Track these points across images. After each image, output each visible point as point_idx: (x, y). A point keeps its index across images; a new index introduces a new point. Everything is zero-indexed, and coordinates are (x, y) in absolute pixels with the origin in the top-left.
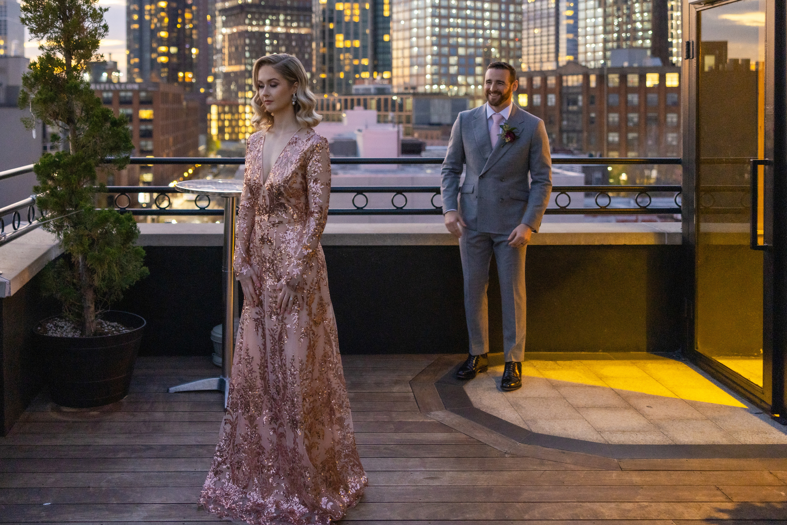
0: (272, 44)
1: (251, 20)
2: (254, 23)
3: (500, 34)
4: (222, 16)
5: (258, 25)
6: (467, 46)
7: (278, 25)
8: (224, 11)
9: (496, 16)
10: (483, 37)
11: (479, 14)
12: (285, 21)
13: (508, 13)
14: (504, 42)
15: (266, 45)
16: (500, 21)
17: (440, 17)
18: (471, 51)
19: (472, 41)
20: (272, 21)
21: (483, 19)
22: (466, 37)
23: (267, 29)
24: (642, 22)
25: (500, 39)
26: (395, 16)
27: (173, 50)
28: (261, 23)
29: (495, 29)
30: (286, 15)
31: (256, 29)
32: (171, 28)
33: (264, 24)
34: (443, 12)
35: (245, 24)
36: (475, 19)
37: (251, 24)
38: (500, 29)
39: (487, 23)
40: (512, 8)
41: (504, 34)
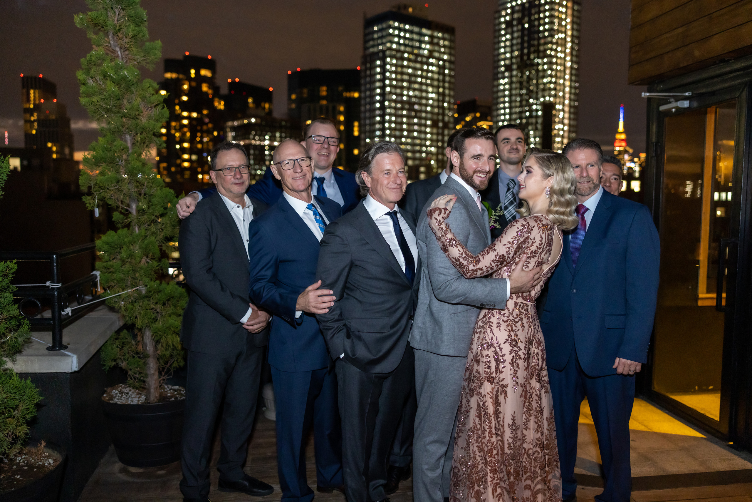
0: (270, 155)
1: (255, 136)
2: (257, 138)
3: (438, 151)
4: (232, 131)
5: (260, 140)
6: (414, 159)
7: (275, 140)
8: (234, 129)
9: (435, 137)
10: (425, 152)
11: (423, 136)
12: (281, 137)
13: (443, 135)
14: (440, 157)
15: (265, 155)
16: (438, 141)
17: (395, 137)
18: (417, 162)
19: (418, 155)
20: (270, 137)
21: (426, 139)
22: (414, 152)
23: (267, 143)
24: (535, 144)
25: (437, 154)
26: (363, 136)
27: (194, 157)
28: (262, 138)
29: (434, 147)
30: (281, 133)
31: (258, 143)
32: (192, 141)
33: (265, 140)
34: (398, 133)
35: (249, 139)
36: (421, 139)
37: (254, 139)
38: (437, 147)
39: (428, 143)
40: (446, 132)
41: (440, 151)
